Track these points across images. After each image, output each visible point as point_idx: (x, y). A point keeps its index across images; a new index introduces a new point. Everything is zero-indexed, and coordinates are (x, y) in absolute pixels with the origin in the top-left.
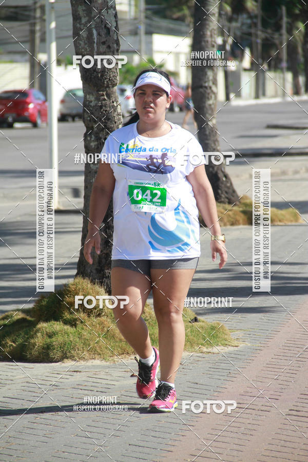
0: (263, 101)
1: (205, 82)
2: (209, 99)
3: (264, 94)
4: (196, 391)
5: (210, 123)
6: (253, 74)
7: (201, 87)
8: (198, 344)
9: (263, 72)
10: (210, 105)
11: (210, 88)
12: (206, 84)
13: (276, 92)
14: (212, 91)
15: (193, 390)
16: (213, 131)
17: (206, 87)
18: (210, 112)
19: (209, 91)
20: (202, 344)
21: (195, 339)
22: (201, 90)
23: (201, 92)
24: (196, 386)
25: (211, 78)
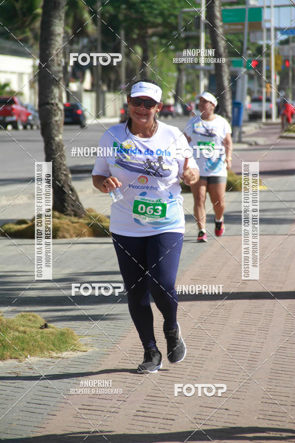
0: (103, 121)
1: (52, 99)
2: (55, 115)
3: (104, 114)
4: (47, 394)
5: (57, 139)
6: (94, 95)
7: (48, 103)
8: (48, 350)
9: (103, 93)
10: (57, 121)
11: (57, 105)
12: (53, 101)
13: (116, 112)
14: (58, 108)
15: (43, 394)
16: (59, 146)
17: (52, 104)
18: (56, 128)
19: (55, 108)
20: (52, 350)
21: (45, 345)
22: (48, 107)
23: (48, 109)
24: (46, 390)
25: (57, 95)
